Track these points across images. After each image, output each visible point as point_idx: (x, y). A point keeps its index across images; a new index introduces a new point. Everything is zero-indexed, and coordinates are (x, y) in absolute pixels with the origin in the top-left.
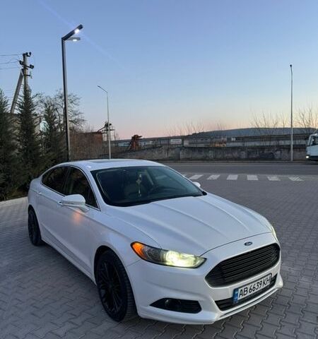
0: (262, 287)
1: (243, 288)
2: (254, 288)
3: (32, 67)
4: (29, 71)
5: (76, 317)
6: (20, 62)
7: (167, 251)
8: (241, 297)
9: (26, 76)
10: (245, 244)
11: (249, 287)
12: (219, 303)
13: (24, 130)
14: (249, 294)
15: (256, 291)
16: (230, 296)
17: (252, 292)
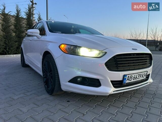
0: (141, 79)
1: (130, 76)
2: (136, 77)
3: (36, 4)
4: (34, 6)
5: (28, 92)
6: (31, 1)
7: (81, 47)
8: (128, 81)
9: (33, 7)
10: (133, 49)
11: (133, 75)
12: (114, 83)
13: (28, 25)
14: (133, 81)
15: (137, 80)
16: (121, 79)
17: (135, 80)
